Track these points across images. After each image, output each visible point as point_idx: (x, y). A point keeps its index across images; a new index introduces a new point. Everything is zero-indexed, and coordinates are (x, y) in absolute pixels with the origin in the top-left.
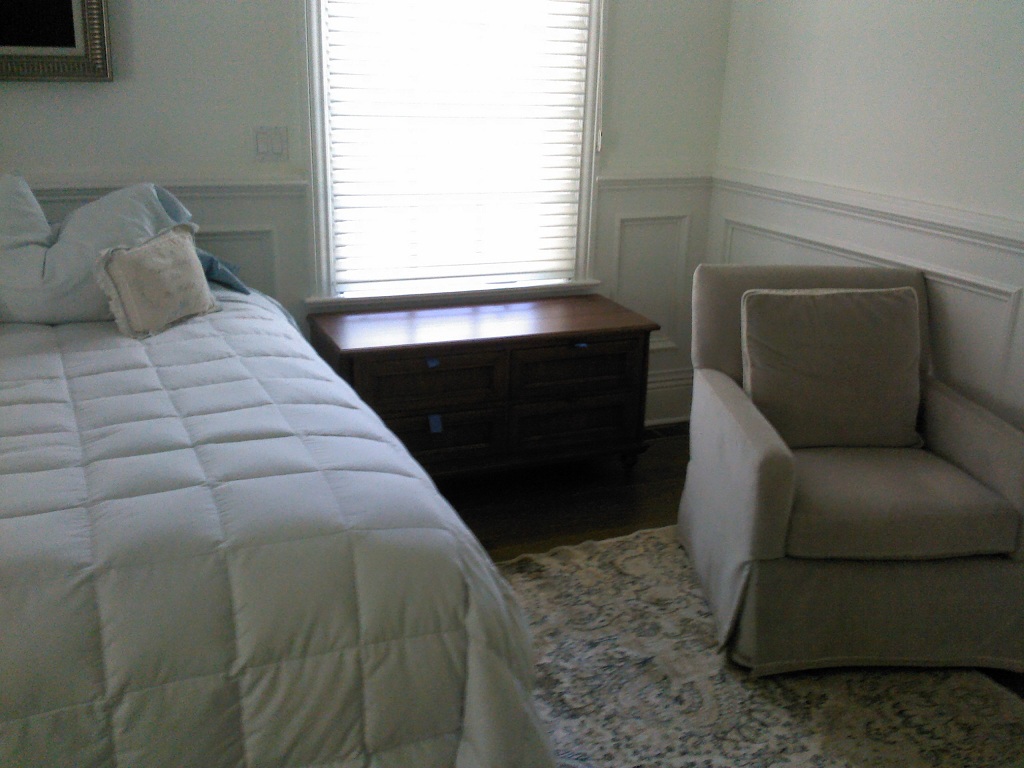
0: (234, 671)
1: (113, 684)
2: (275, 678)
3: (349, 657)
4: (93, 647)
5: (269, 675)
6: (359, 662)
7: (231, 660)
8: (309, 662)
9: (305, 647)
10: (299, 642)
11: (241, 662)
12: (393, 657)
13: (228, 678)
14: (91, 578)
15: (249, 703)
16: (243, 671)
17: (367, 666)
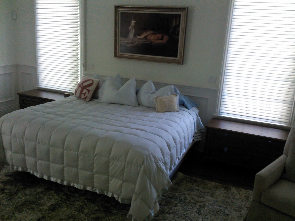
0: (109, 158)
1: (95, 153)
2: (114, 162)
3: (124, 164)
4: (95, 148)
5: (113, 161)
6: (124, 165)
7: (109, 157)
8: (118, 162)
9: (118, 160)
10: (117, 159)
11: (110, 158)
12: (129, 167)
13: (108, 159)
14: (99, 139)
15: (110, 164)
16: (110, 159)
17: (126, 166)
